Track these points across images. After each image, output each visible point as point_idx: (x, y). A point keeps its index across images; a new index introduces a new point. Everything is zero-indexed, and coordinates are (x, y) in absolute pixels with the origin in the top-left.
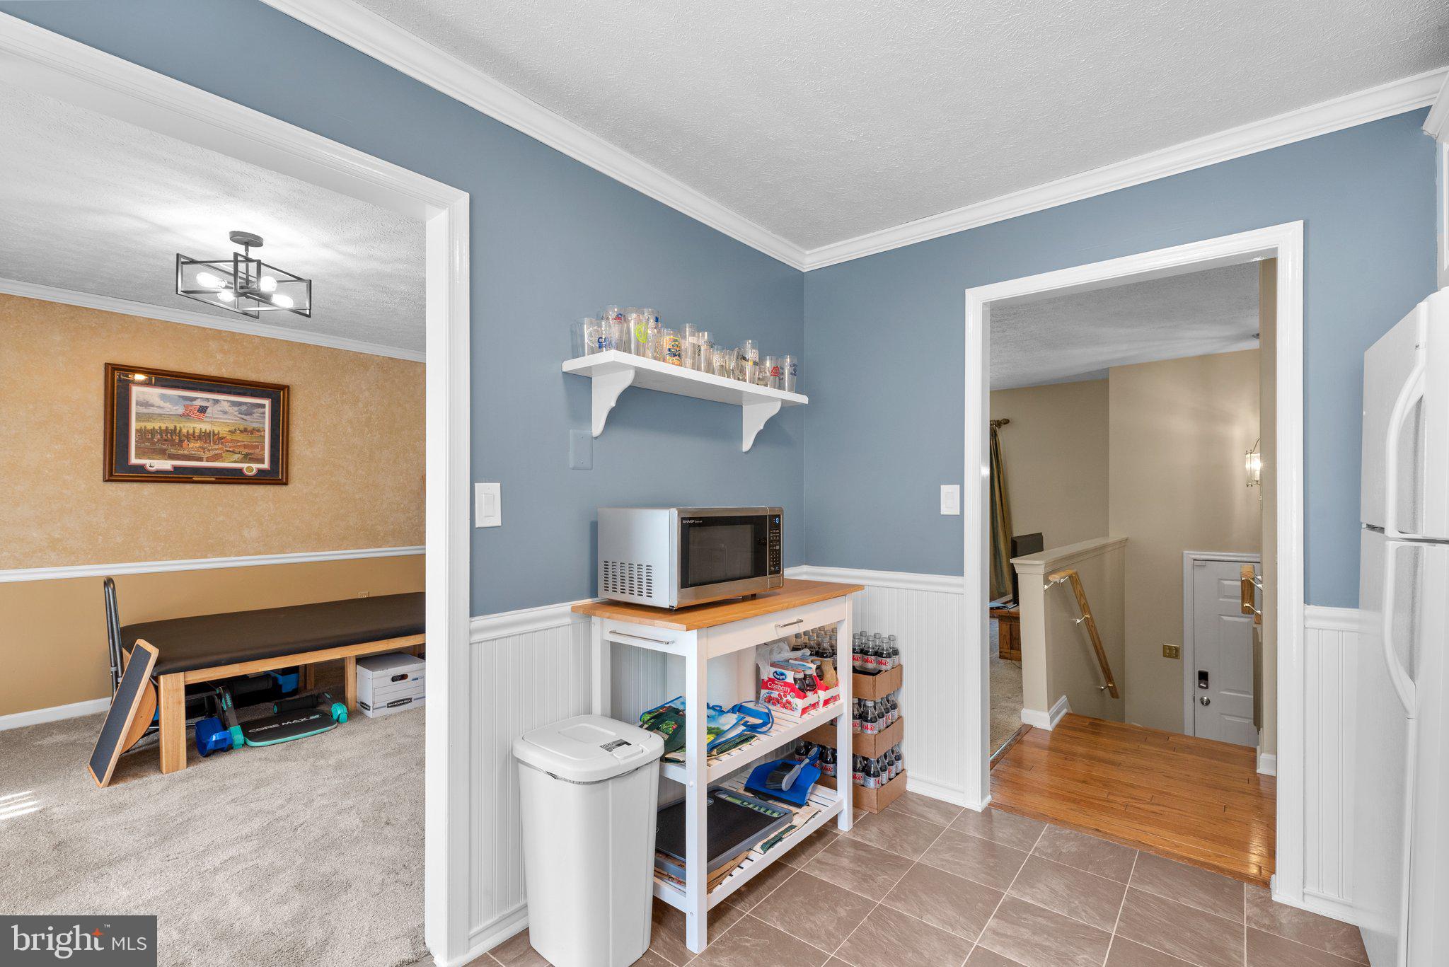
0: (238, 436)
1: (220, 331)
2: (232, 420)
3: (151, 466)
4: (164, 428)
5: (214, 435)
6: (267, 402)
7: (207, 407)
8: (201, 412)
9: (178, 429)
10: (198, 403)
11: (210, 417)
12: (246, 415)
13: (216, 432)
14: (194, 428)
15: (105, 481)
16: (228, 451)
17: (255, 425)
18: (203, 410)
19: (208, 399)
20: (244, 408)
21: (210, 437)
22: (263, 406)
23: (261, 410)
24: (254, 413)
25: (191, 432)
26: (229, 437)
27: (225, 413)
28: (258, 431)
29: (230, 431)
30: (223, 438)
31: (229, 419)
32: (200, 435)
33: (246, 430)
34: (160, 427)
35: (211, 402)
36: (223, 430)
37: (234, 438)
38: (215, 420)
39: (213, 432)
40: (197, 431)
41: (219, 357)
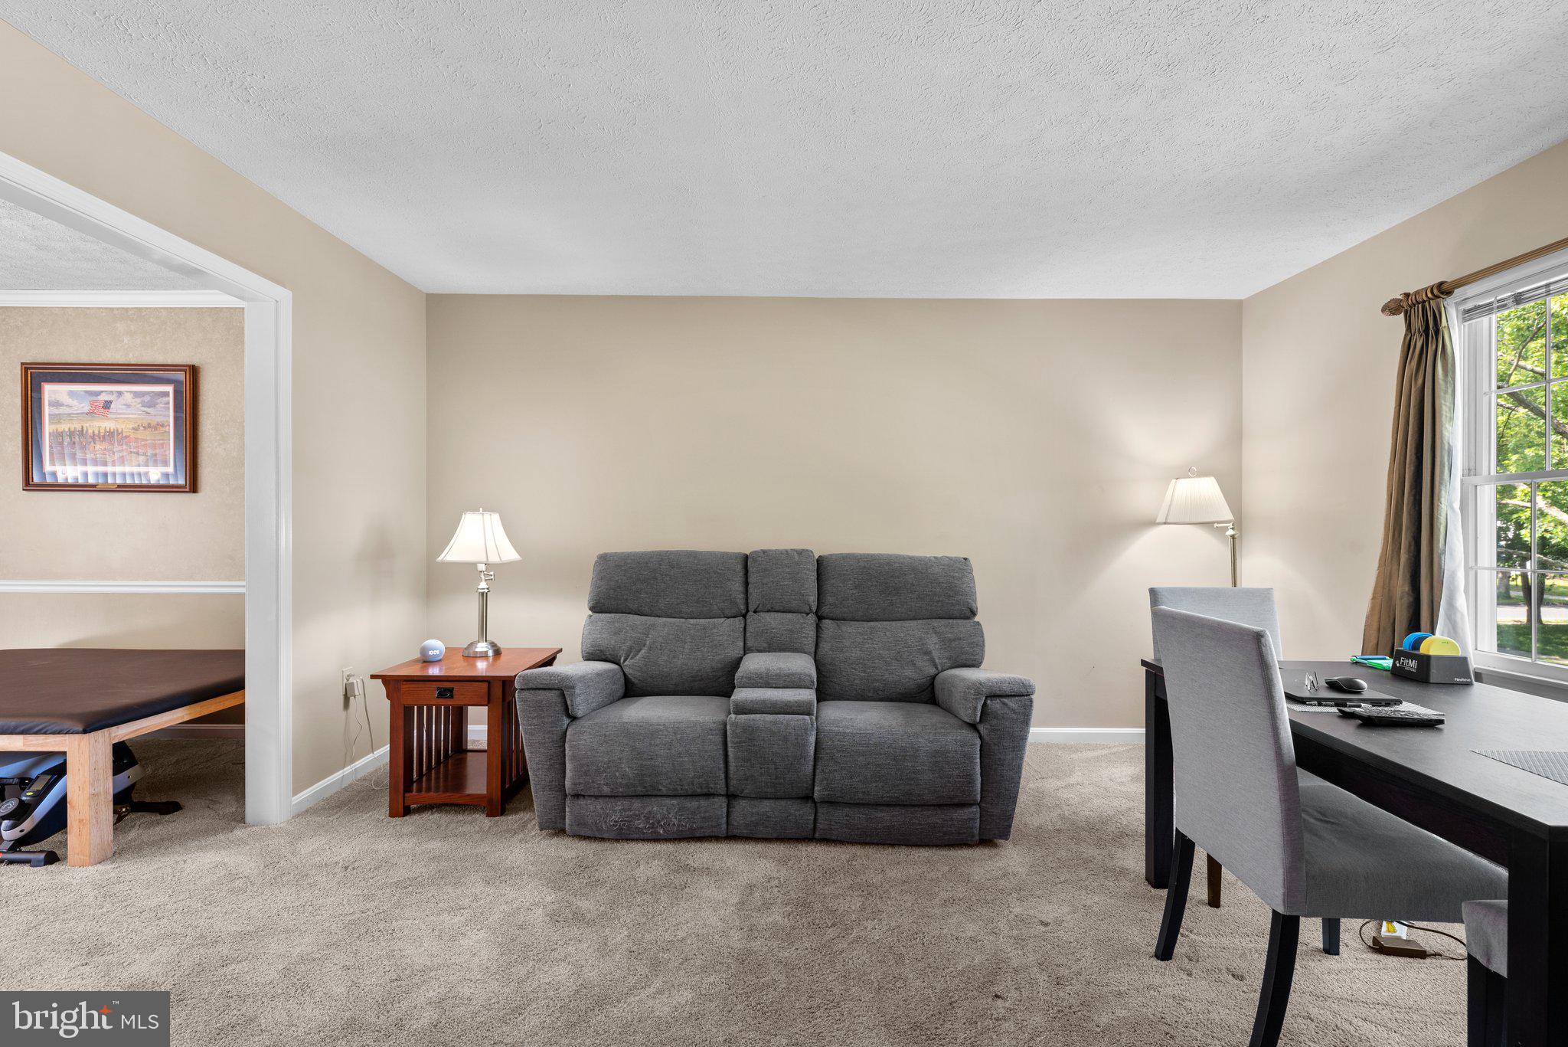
0: (141, 434)
1: (127, 310)
2: (135, 414)
3: (63, 474)
4: (72, 430)
5: (118, 434)
6: (170, 389)
7: (111, 402)
8: (105, 408)
9: (85, 429)
10: (104, 397)
11: (114, 414)
12: (149, 407)
13: (120, 430)
14: (99, 427)
15: (23, 490)
16: (131, 452)
17: (159, 419)
19: (112, 392)
20: (147, 399)
21: (113, 437)
22: (166, 394)
23: (165, 399)
24: (157, 404)
25: (96, 432)
26: (132, 436)
27: (128, 406)
28: (162, 426)
29: (133, 429)
30: (126, 437)
31: (132, 414)
32: (104, 435)
33: (149, 426)
34: (69, 429)
35: (115, 395)
36: (125, 427)
37: (138, 436)
38: (121, 416)
39: (117, 431)
40: (102, 431)
41: (126, 341)
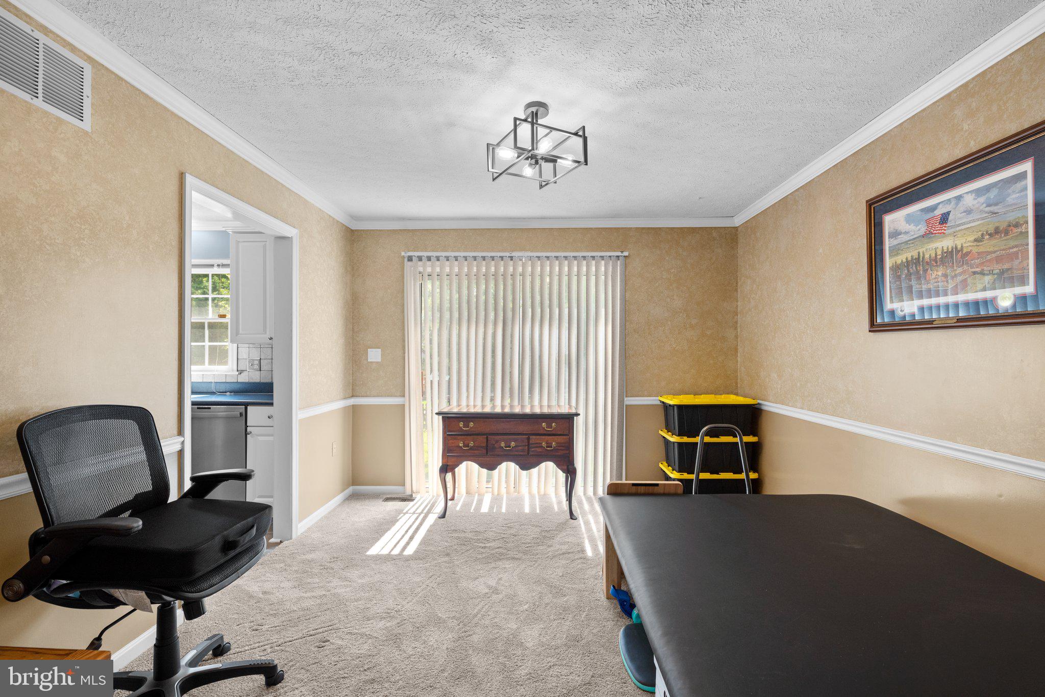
0: (986, 246)
1: (965, 85)
2: (978, 220)
3: (901, 311)
4: (910, 259)
5: (958, 251)
6: (1028, 166)
7: (948, 213)
8: (943, 224)
9: (921, 254)
11: (952, 227)
13: (959, 247)
14: (936, 249)
15: (870, 331)
16: (974, 273)
17: (1013, 217)
18: (944, 218)
21: (952, 257)
25: (933, 255)
26: (975, 250)
28: (1018, 225)
29: (976, 240)
30: (968, 254)
31: (974, 220)
32: (942, 258)
33: (997, 231)
34: (907, 259)
36: (964, 241)
37: (982, 249)
38: (958, 229)
39: (956, 248)
40: (939, 252)
41: (966, 127)
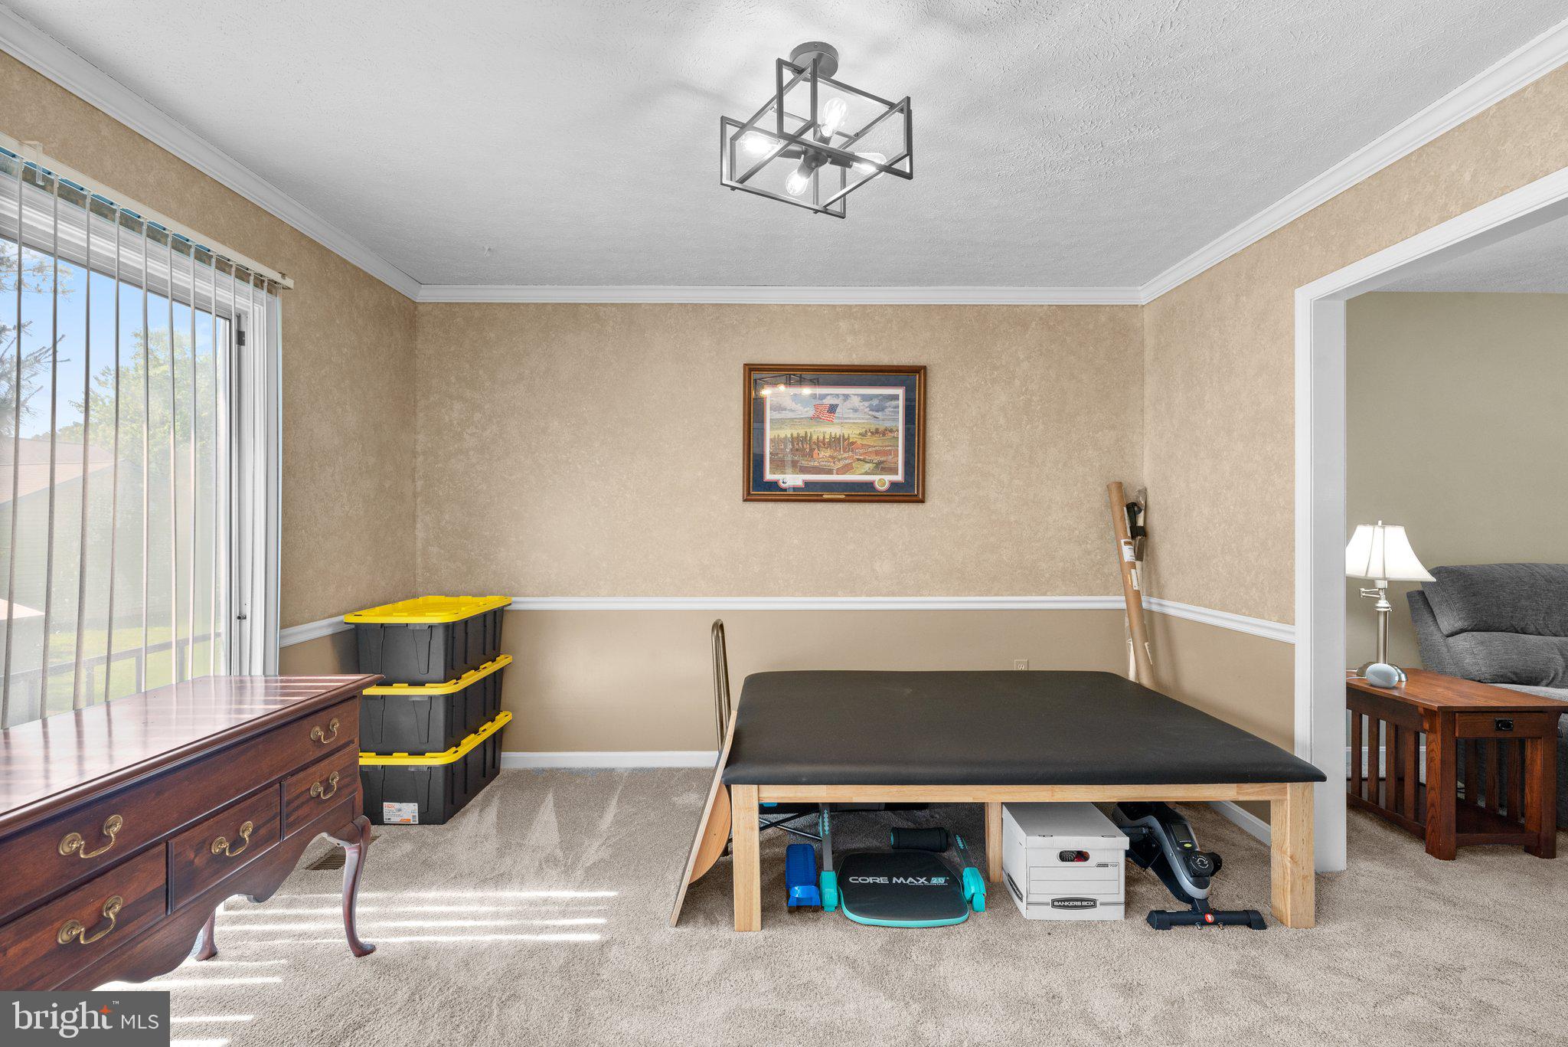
0: (870, 441)
1: (849, 307)
2: (863, 419)
3: (783, 483)
4: (795, 435)
5: (844, 440)
6: (900, 392)
7: (837, 405)
8: (831, 413)
9: (809, 435)
10: (829, 401)
11: (839, 418)
12: (878, 411)
13: (846, 436)
14: (824, 433)
15: (745, 501)
16: (858, 460)
17: (888, 424)
18: (832, 409)
19: (837, 395)
20: (875, 402)
21: (839, 443)
22: (896, 397)
23: (894, 403)
24: (886, 407)
25: (821, 438)
26: (859, 442)
27: (856, 410)
28: (891, 431)
29: (860, 434)
30: (853, 443)
31: (859, 419)
32: (829, 441)
33: (877, 431)
34: (792, 435)
35: (841, 398)
36: (852, 432)
37: (865, 442)
38: (845, 421)
39: (843, 436)
40: (827, 436)
41: (849, 340)
